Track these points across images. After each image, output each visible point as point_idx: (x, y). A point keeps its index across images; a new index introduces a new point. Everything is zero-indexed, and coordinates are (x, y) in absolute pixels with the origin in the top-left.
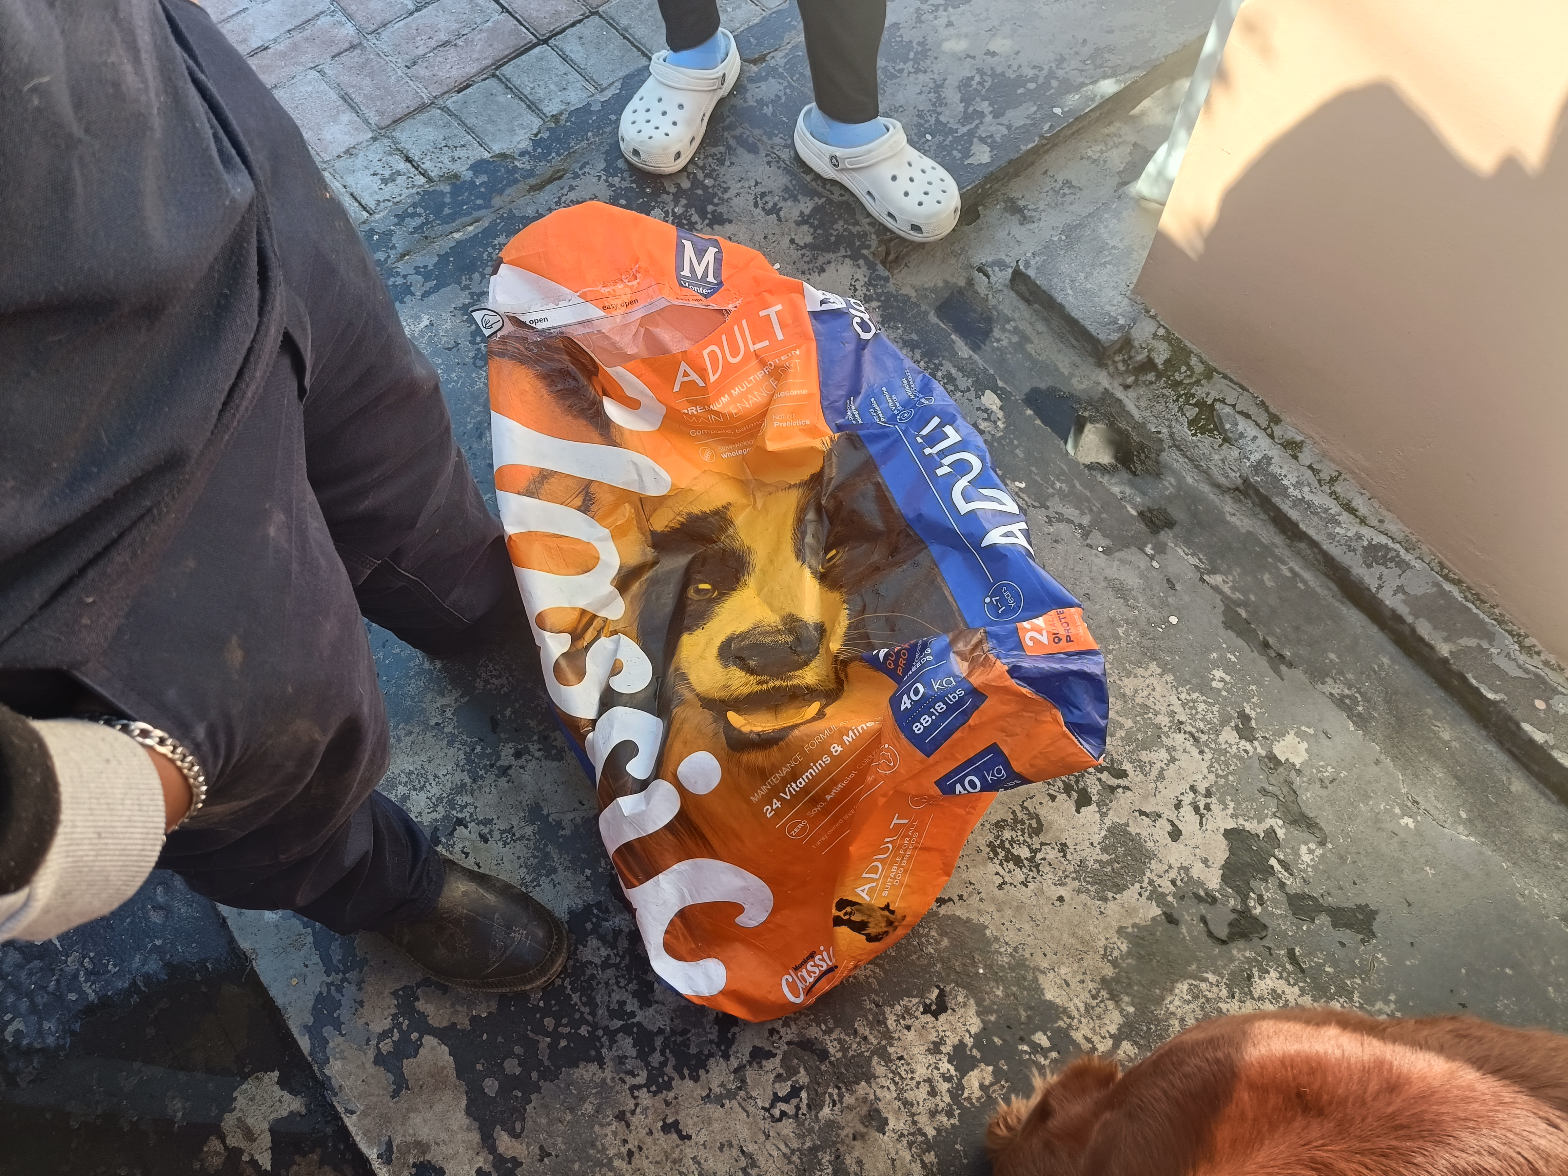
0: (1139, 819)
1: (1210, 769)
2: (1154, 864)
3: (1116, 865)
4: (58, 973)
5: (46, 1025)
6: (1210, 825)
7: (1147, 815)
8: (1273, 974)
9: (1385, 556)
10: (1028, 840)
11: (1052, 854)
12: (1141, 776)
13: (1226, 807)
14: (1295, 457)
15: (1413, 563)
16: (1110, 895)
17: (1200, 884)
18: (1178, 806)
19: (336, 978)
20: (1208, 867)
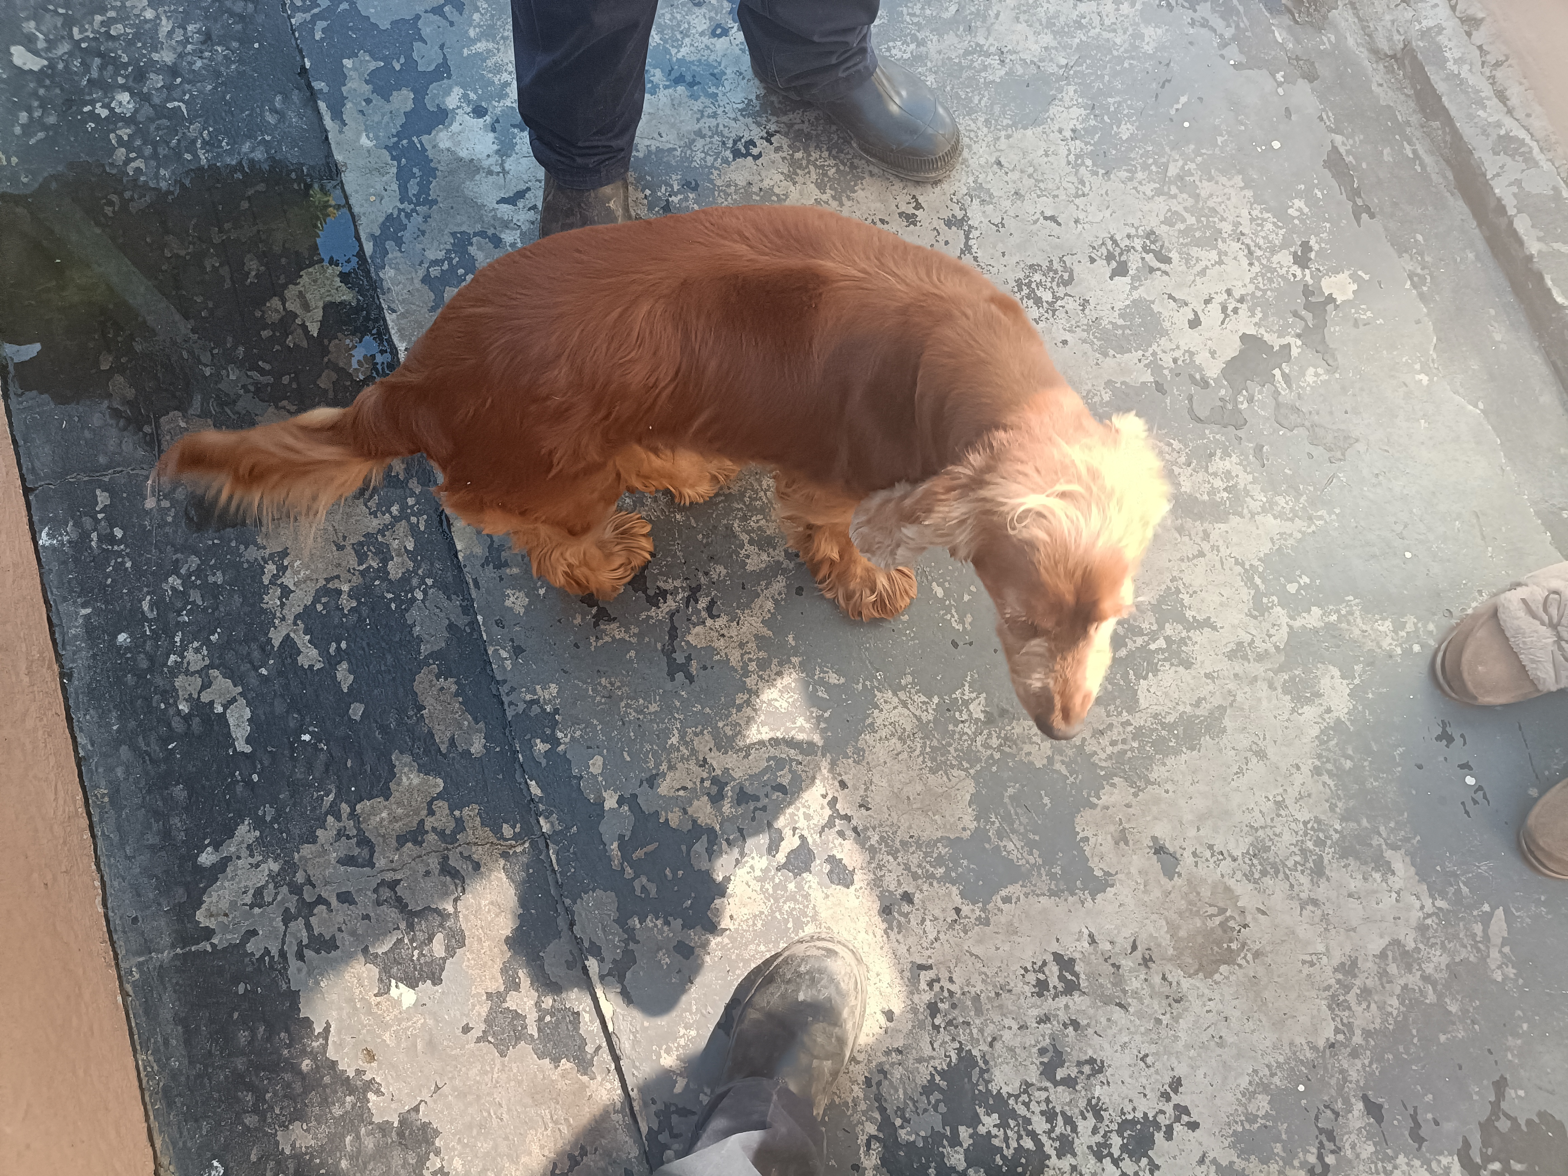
0: (1166, 301)
1: (1251, 281)
2: (1163, 341)
3: (1127, 331)
4: (180, 135)
5: (162, 172)
6: (1230, 325)
7: (1175, 300)
8: (1234, 458)
9: (1517, 149)
10: (1055, 287)
11: (1072, 305)
12: (1184, 267)
13: (1253, 315)
14: (1469, 34)
15: (1541, 163)
16: (1112, 352)
17: (1200, 369)
18: (1207, 302)
19: (409, 207)
20: (1213, 358)
